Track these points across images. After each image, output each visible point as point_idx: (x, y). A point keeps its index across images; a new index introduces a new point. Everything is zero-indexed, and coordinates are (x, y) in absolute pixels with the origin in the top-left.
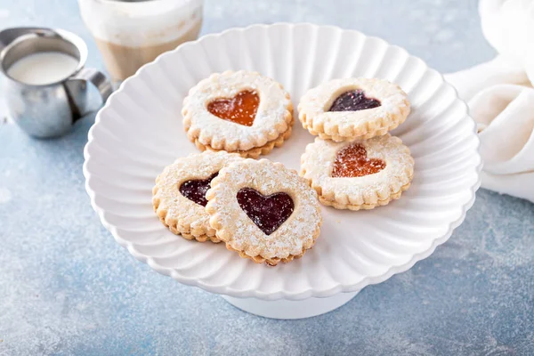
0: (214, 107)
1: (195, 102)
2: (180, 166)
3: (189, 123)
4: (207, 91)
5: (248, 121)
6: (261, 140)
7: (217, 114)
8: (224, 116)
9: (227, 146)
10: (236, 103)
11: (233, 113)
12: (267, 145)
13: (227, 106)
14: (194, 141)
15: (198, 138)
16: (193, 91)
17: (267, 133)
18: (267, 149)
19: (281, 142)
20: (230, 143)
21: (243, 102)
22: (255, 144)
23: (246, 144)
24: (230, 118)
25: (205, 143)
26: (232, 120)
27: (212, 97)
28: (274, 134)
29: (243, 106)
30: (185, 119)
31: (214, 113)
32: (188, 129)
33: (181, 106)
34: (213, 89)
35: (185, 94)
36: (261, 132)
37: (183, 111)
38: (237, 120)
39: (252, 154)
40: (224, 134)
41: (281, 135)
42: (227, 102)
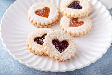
0: (37, 12)
1: (31, 11)
2: (33, 33)
3: (30, 17)
4: (35, 8)
5: (47, 17)
6: (51, 22)
7: (38, 15)
8: (40, 15)
9: (41, 24)
10: (43, 11)
11: (42, 14)
12: (53, 23)
13: (41, 12)
14: (32, 22)
15: (33, 22)
16: (31, 8)
17: (53, 20)
18: (53, 24)
19: (57, 22)
20: (42, 23)
21: (45, 11)
22: (49, 23)
23: (47, 23)
24: (42, 15)
25: (35, 23)
26: (43, 16)
27: (36, 9)
28: (54, 20)
29: (45, 12)
30: (29, 16)
31: (37, 14)
32: (30, 19)
33: (28, 13)
34: (36, 7)
35: (28, 9)
36: (51, 20)
37: (28, 14)
38: (44, 16)
39: (49, 26)
40: (40, 20)
41: (56, 20)
42: (41, 11)
